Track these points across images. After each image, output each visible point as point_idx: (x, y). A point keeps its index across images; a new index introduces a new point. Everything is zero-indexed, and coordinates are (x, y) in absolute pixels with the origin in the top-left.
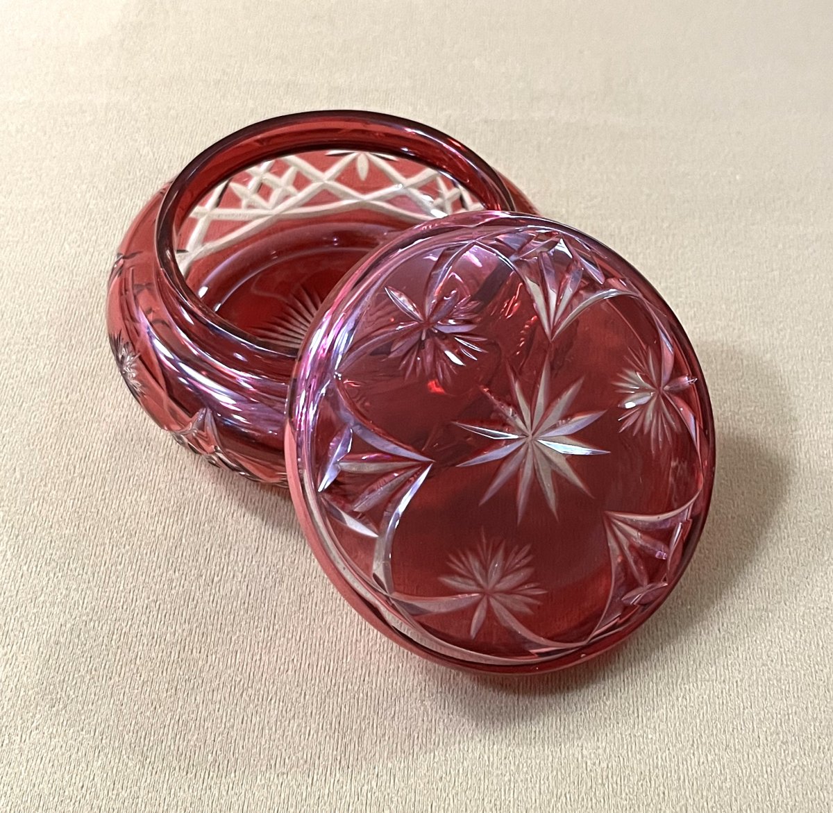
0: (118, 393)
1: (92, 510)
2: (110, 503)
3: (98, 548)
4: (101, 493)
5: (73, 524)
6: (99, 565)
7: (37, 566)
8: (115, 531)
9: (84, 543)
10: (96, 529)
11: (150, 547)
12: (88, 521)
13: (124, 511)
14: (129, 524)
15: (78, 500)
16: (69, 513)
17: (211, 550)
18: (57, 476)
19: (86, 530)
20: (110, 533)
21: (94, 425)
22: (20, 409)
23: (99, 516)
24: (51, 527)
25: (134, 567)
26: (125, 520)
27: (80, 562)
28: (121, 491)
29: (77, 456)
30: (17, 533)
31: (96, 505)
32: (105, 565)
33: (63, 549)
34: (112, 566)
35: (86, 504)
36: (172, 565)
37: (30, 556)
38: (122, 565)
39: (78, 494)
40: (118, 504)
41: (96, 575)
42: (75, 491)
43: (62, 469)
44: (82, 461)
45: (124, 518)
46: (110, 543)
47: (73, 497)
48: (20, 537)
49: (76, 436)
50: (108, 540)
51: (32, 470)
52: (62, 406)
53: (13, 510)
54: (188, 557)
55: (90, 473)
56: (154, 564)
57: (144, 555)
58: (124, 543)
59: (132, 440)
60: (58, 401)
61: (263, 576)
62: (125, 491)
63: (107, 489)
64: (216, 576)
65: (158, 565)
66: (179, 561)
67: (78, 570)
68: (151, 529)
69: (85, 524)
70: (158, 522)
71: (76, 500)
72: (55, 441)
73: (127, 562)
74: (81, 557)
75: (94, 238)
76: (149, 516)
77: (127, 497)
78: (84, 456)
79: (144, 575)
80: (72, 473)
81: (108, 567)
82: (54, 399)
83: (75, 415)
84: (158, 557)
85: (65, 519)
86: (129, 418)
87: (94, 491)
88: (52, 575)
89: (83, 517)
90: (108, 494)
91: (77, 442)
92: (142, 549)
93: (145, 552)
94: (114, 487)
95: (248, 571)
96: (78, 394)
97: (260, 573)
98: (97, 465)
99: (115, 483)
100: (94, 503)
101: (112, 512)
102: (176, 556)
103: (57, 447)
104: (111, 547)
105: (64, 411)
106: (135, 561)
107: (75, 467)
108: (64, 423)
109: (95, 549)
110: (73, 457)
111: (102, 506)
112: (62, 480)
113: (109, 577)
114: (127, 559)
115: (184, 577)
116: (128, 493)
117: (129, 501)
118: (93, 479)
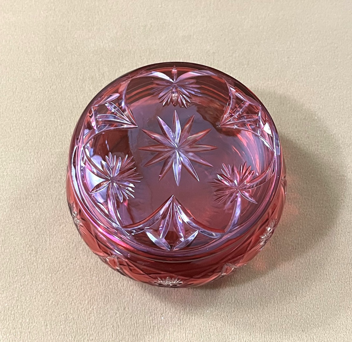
0: (72, 85)
5: (60, 147)
7: (47, 166)
9: (65, 155)
15: (61, 136)
16: (57, 142)
18: (51, 125)
21: (63, 101)
22: (31, 94)
24: (51, 149)
27: (64, 164)
29: (58, 116)
30: (37, 151)
33: (57, 158)
35: (64, 137)
37: (44, 162)
42: (59, 132)
43: (52, 122)
44: (60, 118)
47: (58, 135)
48: (39, 153)
49: (56, 106)
51: (40, 123)
52: (49, 92)
53: (34, 141)
55: (64, 123)
59: (80, 107)
60: (47, 90)
67: (64, 167)
69: (65, 147)
72: (48, 109)
74: (65, 162)
75: (53, 8)
78: (61, 116)
80: (57, 124)
83: (55, 97)
85: (56, 145)
86: (77, 97)
88: (54, 170)
89: (64, 143)
91: (57, 109)
96: (55, 86)
98: (67, 120)
103: (49, 112)
105: (50, 95)
107: (58, 121)
108: (51, 100)
110: (56, 116)
112: (53, 127)
118: (66, 126)
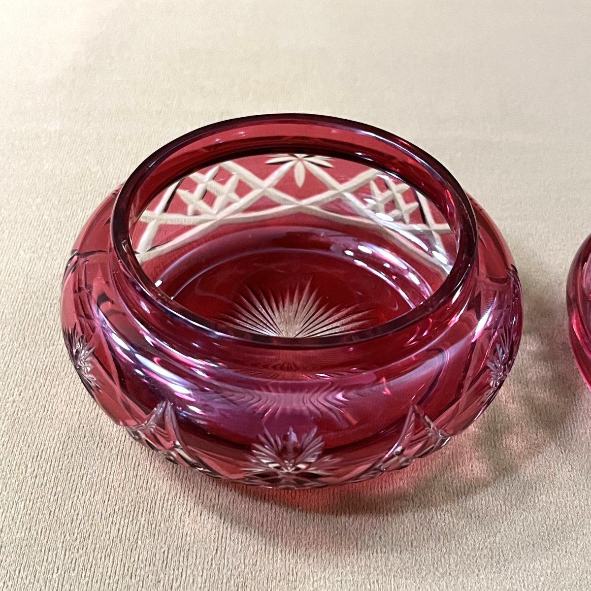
0: (70, 390)
1: (45, 512)
2: (63, 504)
3: (50, 554)
4: (53, 494)
5: (25, 527)
6: (51, 572)
8: (68, 534)
9: (36, 548)
10: (48, 532)
11: (104, 551)
12: (40, 523)
13: (77, 512)
14: (82, 526)
15: (30, 501)
16: (20, 516)
17: (168, 553)
18: (8, 476)
19: (37, 533)
20: (63, 537)
21: (46, 422)
23: (51, 518)
25: (88, 574)
26: (78, 522)
27: (31, 568)
28: (73, 491)
29: (29, 454)
31: (48, 506)
32: (57, 572)
33: (13, 555)
34: (65, 573)
35: (38, 505)
36: (128, 570)
38: (76, 572)
39: (30, 495)
40: (70, 505)
41: (48, 583)
42: (26, 492)
43: (13, 468)
44: (34, 460)
45: (77, 519)
46: (62, 547)
47: (25, 498)
49: (28, 433)
50: (61, 544)
52: (15, 404)
54: (144, 561)
55: (42, 473)
56: (110, 569)
57: (99, 560)
58: (77, 547)
59: (85, 437)
60: (11, 399)
61: (225, 581)
62: (77, 491)
63: (59, 489)
64: (175, 582)
65: (113, 571)
66: (135, 566)
67: (29, 577)
68: (105, 530)
69: (37, 528)
70: (112, 523)
71: (28, 501)
72: (7, 439)
73: (81, 567)
74: (32, 564)
75: (48, 245)
76: (103, 517)
77: (80, 497)
78: (36, 455)
79: (99, 583)
80: (24, 472)
81: (61, 574)
82: (7, 397)
83: (27, 413)
84: (113, 562)
85: (16, 523)
86: (81, 415)
87: (46, 491)
89: (35, 519)
90: (61, 494)
91: (29, 440)
92: (96, 553)
93: (99, 556)
94: (67, 486)
95: (209, 576)
96: (31, 391)
97: (221, 577)
98: (49, 464)
99: (68, 482)
100: (46, 505)
101: (64, 513)
102: (132, 560)
103: (9, 446)
104: (63, 552)
105: (17, 409)
106: (89, 567)
107: (27, 467)
108: (17, 421)
109: (47, 554)
110: (25, 455)
111: (54, 507)
112: (14, 481)
113: (62, 585)
114: (81, 565)
115: (141, 584)
116: (81, 493)
117: (82, 501)
118: (45, 478)
